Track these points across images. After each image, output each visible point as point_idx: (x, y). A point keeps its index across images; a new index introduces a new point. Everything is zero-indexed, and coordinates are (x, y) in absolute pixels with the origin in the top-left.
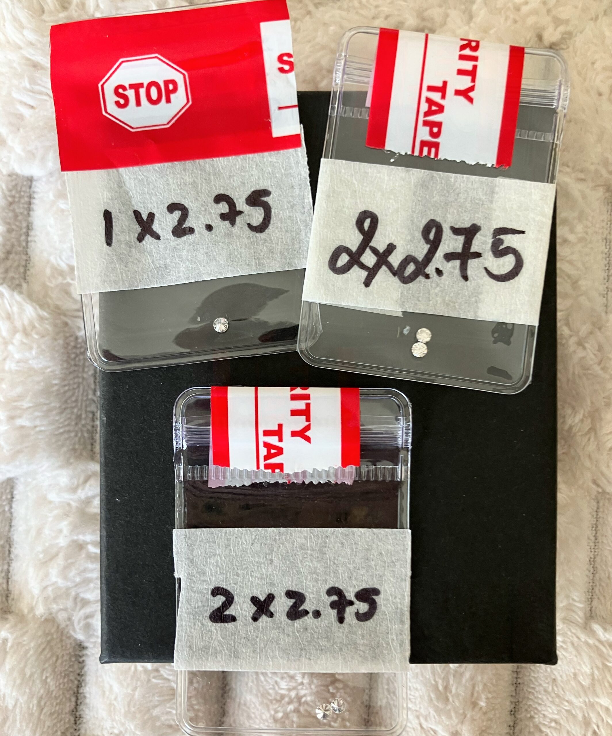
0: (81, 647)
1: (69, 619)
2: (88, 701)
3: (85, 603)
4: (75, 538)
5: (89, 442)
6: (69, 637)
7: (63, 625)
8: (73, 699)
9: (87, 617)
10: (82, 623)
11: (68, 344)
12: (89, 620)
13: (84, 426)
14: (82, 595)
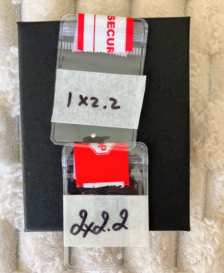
0: (18, 231)
1: (13, 221)
2: (21, 250)
4: (14, 191)
5: (17, 156)
6: (13, 227)
7: (11, 223)
8: (16, 249)
13: (15, 150)
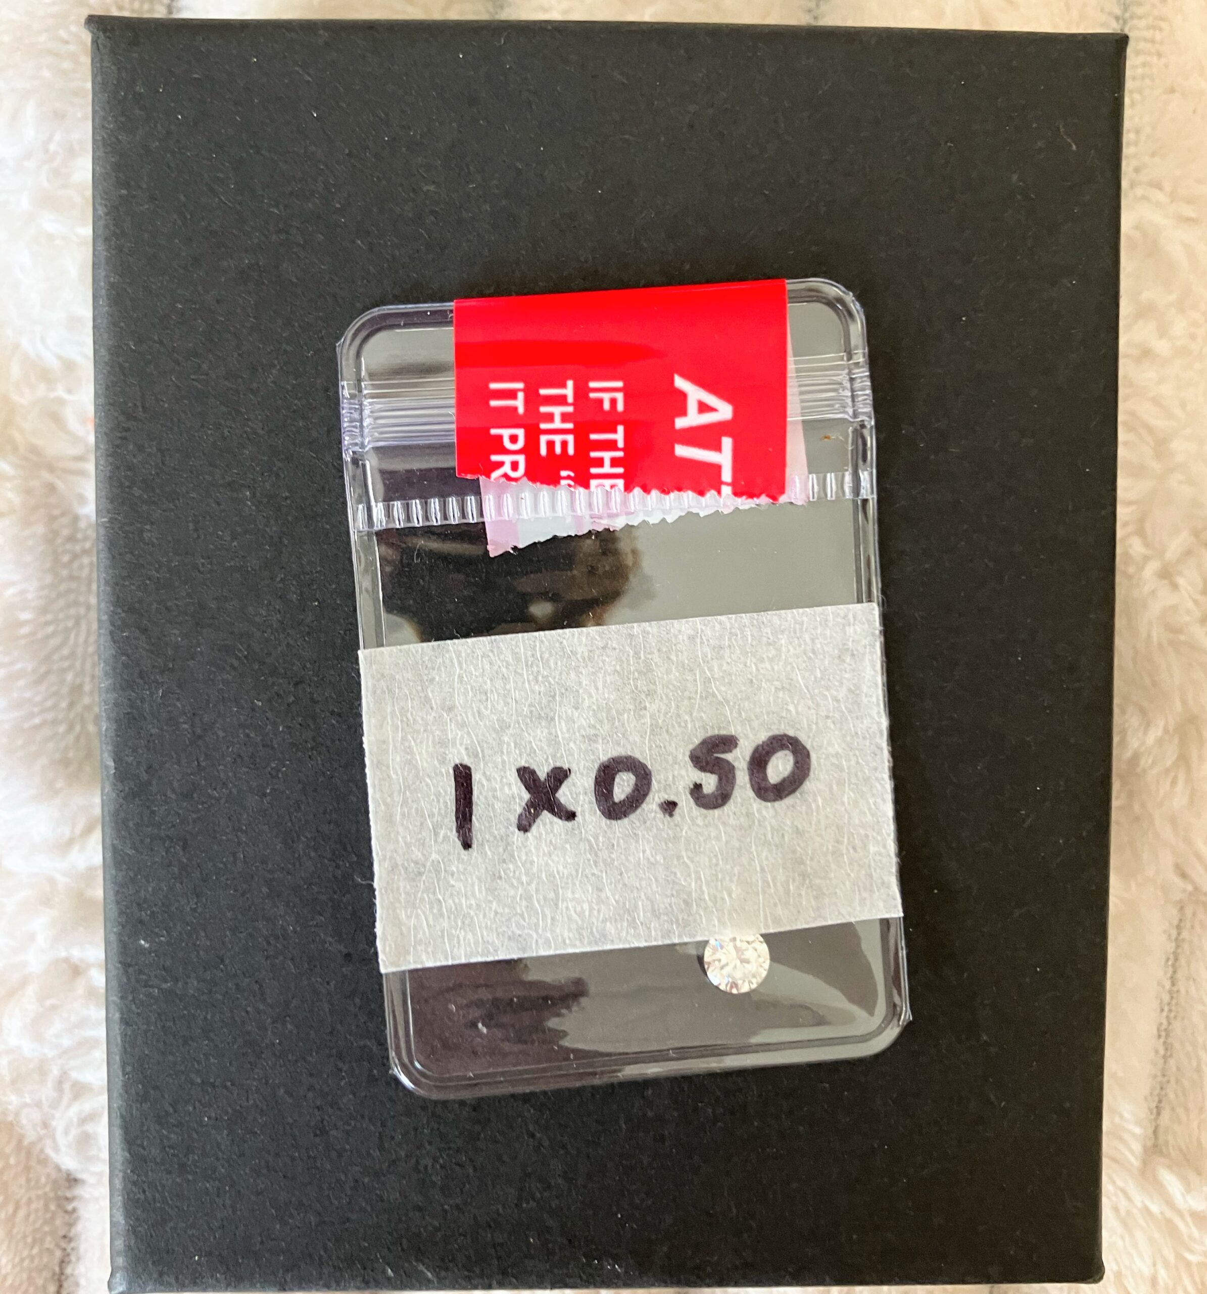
3: (80, 1091)
9: (84, 1120)
10: (74, 1132)
11: (55, 533)
12: (89, 1128)
14: (74, 1075)
